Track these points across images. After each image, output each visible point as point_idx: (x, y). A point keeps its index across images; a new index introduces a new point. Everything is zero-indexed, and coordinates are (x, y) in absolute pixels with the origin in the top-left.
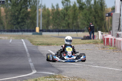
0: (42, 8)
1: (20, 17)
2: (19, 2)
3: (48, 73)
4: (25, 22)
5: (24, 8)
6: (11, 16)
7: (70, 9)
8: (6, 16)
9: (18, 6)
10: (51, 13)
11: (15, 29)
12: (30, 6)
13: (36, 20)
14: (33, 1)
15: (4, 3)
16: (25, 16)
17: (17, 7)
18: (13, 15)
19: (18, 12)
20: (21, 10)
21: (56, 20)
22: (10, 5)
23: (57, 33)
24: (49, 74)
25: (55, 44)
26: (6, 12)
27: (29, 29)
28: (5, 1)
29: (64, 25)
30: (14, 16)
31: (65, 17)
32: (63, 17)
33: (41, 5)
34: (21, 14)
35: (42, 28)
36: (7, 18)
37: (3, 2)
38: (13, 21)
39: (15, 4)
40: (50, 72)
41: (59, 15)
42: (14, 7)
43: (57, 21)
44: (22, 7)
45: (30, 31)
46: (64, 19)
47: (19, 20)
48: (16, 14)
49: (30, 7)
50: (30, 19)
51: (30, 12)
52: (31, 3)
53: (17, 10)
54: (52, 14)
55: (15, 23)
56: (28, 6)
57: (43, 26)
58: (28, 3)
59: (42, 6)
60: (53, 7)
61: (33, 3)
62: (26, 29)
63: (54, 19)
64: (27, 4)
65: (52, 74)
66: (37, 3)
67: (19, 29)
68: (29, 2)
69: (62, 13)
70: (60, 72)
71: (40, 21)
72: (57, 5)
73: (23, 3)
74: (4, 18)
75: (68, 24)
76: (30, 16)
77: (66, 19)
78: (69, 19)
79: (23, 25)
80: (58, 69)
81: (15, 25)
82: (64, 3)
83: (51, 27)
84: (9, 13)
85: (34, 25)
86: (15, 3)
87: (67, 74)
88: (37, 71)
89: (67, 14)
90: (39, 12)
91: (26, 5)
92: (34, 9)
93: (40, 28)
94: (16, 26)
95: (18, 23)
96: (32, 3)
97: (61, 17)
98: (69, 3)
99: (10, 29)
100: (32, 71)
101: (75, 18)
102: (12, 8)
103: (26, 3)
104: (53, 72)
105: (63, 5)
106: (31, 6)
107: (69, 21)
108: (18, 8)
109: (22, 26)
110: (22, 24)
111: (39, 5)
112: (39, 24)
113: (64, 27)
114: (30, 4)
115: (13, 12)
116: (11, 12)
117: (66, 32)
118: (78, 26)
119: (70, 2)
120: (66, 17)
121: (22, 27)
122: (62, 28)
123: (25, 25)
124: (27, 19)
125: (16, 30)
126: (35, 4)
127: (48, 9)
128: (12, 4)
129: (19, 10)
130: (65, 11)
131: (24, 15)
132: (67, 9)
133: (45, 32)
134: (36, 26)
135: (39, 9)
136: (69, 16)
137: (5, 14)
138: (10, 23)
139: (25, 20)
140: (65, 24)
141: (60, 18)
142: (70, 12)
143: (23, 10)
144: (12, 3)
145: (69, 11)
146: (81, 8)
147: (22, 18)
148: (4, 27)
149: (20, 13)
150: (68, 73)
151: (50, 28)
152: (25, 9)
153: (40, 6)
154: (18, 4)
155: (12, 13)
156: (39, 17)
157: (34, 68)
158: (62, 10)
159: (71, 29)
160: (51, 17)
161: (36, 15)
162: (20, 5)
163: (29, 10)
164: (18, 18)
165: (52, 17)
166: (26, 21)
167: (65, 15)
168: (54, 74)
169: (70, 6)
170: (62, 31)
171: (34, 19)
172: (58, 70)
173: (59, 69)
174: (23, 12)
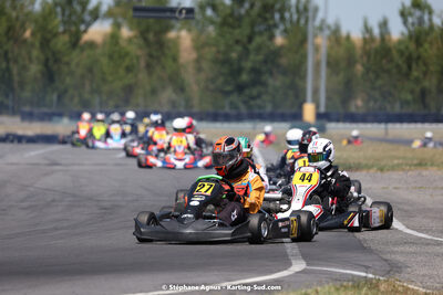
0: (327, 32)
1: (248, 65)
2: (243, 11)
3: (348, 272)
4: (264, 84)
5: (261, 33)
6: (215, 61)
7: (429, 39)
8: (198, 61)
9: (239, 26)
10: (359, 52)
11: (227, 110)
12: (282, 27)
13: (304, 78)
14: (293, 10)
15: (191, 16)
16: (265, 62)
17: (237, 31)
18: (221, 57)
19: (239, 48)
20: (250, 39)
21: (377, 77)
22: (212, 22)
23: (383, 126)
24: (352, 275)
25: (372, 166)
26: (199, 46)
27: (280, 111)
28: (197, 10)
29: (409, 97)
30: (226, 62)
31: (410, 67)
32: (405, 67)
33: (323, 21)
34: (252, 57)
35: (327, 106)
36: (199, 69)
37: (190, 11)
38: (221, 79)
39: (231, 20)
40: (355, 269)
41: (391, 60)
42: (226, 29)
43: (379, 82)
44: (257, 29)
45: (282, 118)
46: (407, 75)
47: (245, 77)
48: (234, 55)
49: (285, 31)
50: (284, 73)
51: (282, 47)
52: (287, 15)
53: (237, 42)
54: (362, 57)
55: (228, 88)
56: (276, 26)
57: (328, 99)
58: (277, 16)
59: (329, 27)
60: (367, 29)
61: (295, 17)
62: (269, 108)
63: (371, 75)
64: (273, 18)
65: (363, 274)
66: (310, 14)
67: (243, 109)
68: (282, 11)
69: (401, 53)
70: (393, 268)
71: (317, 81)
72: (384, 25)
73: (259, 15)
74: (191, 69)
75: (424, 93)
76: (284, 61)
77: (415, 73)
78: (425, 74)
79: (259, 96)
80: (384, 257)
81: (227, 94)
82: (411, 14)
83: (359, 103)
84: (210, 52)
85: (297, 96)
86: (231, 15)
87: (420, 279)
88: (308, 264)
89: (419, 58)
90: (317, 49)
91: (271, 22)
92: (300, 38)
93: (317, 107)
94: (234, 98)
95: (240, 88)
96: (291, 16)
97: (398, 66)
98: (426, 17)
99: (210, 109)
100: (291, 265)
102: (221, 35)
103: (268, 15)
104: (367, 269)
105: (405, 23)
106: (288, 25)
107: (426, 84)
108: (241, 33)
109: (253, 98)
110: (255, 92)
111: (317, 23)
112: (316, 91)
113: (405, 103)
114: (282, 18)
115: (222, 48)
116: (214, 49)
117: (416, 122)
119: (430, 13)
120: (414, 66)
121: (252, 103)
122: (397, 109)
123: (264, 97)
124: (271, 74)
125: (233, 112)
126: (302, 22)
127: (348, 37)
128: (218, 20)
129: (245, 40)
130: (412, 46)
131: (261, 57)
132: (418, 37)
133: (338, 121)
134: (304, 101)
135: (315, 36)
136: (425, 64)
137: (194, 55)
138: (212, 86)
139: (266, 78)
140: (412, 92)
141: (394, 71)
143: (258, 40)
144: (218, 16)
145: (426, 46)
147: (255, 71)
148: (188, 101)
149: (246, 52)
150: (423, 275)
151: (357, 107)
152: (265, 38)
153: (321, 29)
154: (240, 19)
155: (218, 52)
156: (317, 65)
157: (296, 251)
158: (400, 42)
159: (433, 111)
160: (359, 68)
161: (305, 57)
162: (246, 21)
163: (279, 40)
164: (240, 71)
165: (363, 65)
166: (271, 81)
167: (411, 60)
168: (370, 276)
169: (432, 27)
170: (400, 119)
171: (297, 71)
172: (386, 260)
173: (388, 257)
174: (259, 49)
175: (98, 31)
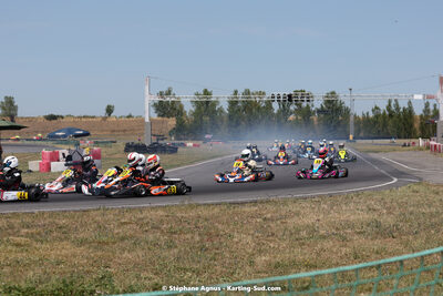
0: (353, 116)
7: (380, 117)
10: (361, 121)
12: (341, 115)
14: (344, 110)
20: (333, 118)
23: (371, 140)
26: (319, 120)
27: (342, 137)
29: (375, 133)
32: (374, 125)
33: (352, 113)
35: (355, 135)
36: (319, 127)
38: (325, 129)
41: (370, 123)
43: (367, 129)
46: (374, 127)
51: (341, 120)
55: (327, 131)
56: (339, 114)
57: (355, 133)
58: (339, 112)
59: (354, 114)
60: (363, 115)
61: (344, 112)
63: (365, 127)
66: (349, 111)
69: (373, 121)
71: (352, 128)
72: (368, 113)
75: (379, 131)
76: (342, 123)
77: (376, 126)
78: (379, 126)
82: (375, 111)
84: (321, 122)
89: (377, 122)
97: (372, 124)
98: (379, 111)
101: (385, 125)
102: (325, 117)
105: (373, 113)
107: (379, 129)
114: (341, 113)
115: (325, 121)
116: (323, 121)
118: (388, 133)
120: (376, 124)
126: (347, 113)
127: (358, 117)
130: (376, 119)
132: (377, 116)
133: (358, 139)
134: (349, 134)
136: (379, 124)
137: (317, 123)
140: (376, 131)
141: (371, 126)
142: (380, 120)
146: (391, 115)
151: (361, 135)
152: (336, 118)
158: (372, 118)
160: (362, 125)
163: (340, 118)
167: (375, 122)
169: (380, 114)
170: (375, 138)
171: (347, 125)
175: (292, 117)
